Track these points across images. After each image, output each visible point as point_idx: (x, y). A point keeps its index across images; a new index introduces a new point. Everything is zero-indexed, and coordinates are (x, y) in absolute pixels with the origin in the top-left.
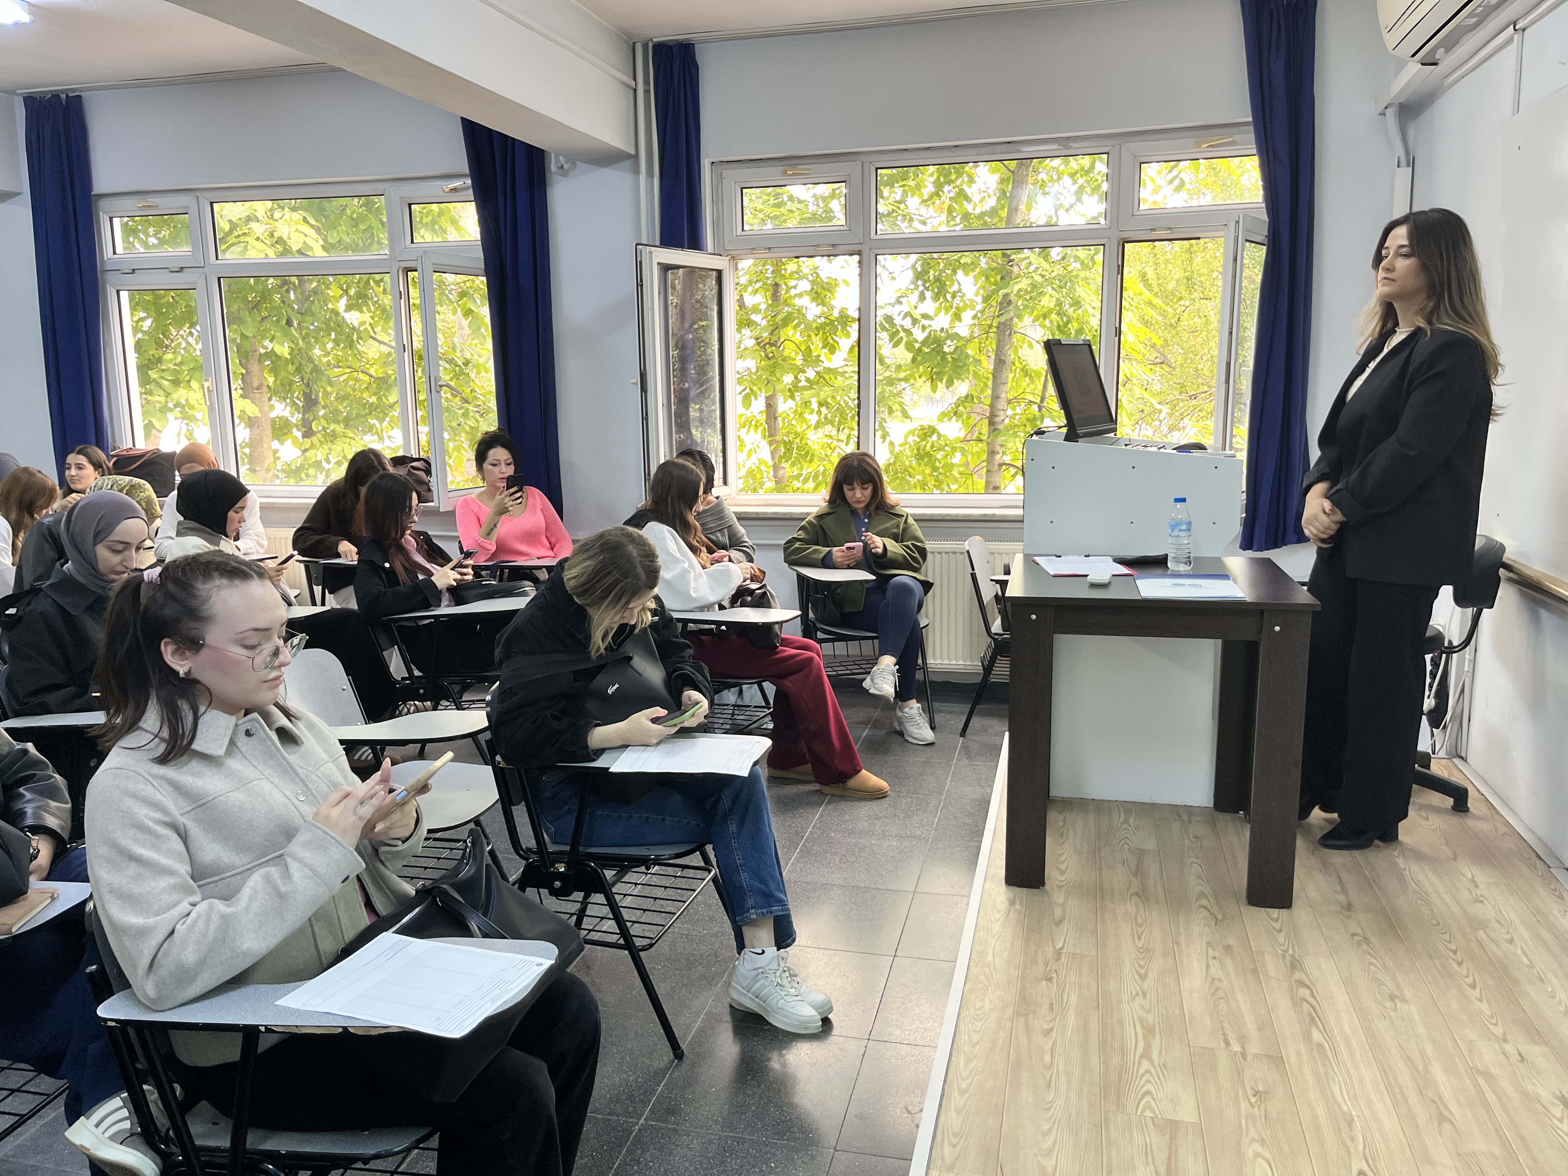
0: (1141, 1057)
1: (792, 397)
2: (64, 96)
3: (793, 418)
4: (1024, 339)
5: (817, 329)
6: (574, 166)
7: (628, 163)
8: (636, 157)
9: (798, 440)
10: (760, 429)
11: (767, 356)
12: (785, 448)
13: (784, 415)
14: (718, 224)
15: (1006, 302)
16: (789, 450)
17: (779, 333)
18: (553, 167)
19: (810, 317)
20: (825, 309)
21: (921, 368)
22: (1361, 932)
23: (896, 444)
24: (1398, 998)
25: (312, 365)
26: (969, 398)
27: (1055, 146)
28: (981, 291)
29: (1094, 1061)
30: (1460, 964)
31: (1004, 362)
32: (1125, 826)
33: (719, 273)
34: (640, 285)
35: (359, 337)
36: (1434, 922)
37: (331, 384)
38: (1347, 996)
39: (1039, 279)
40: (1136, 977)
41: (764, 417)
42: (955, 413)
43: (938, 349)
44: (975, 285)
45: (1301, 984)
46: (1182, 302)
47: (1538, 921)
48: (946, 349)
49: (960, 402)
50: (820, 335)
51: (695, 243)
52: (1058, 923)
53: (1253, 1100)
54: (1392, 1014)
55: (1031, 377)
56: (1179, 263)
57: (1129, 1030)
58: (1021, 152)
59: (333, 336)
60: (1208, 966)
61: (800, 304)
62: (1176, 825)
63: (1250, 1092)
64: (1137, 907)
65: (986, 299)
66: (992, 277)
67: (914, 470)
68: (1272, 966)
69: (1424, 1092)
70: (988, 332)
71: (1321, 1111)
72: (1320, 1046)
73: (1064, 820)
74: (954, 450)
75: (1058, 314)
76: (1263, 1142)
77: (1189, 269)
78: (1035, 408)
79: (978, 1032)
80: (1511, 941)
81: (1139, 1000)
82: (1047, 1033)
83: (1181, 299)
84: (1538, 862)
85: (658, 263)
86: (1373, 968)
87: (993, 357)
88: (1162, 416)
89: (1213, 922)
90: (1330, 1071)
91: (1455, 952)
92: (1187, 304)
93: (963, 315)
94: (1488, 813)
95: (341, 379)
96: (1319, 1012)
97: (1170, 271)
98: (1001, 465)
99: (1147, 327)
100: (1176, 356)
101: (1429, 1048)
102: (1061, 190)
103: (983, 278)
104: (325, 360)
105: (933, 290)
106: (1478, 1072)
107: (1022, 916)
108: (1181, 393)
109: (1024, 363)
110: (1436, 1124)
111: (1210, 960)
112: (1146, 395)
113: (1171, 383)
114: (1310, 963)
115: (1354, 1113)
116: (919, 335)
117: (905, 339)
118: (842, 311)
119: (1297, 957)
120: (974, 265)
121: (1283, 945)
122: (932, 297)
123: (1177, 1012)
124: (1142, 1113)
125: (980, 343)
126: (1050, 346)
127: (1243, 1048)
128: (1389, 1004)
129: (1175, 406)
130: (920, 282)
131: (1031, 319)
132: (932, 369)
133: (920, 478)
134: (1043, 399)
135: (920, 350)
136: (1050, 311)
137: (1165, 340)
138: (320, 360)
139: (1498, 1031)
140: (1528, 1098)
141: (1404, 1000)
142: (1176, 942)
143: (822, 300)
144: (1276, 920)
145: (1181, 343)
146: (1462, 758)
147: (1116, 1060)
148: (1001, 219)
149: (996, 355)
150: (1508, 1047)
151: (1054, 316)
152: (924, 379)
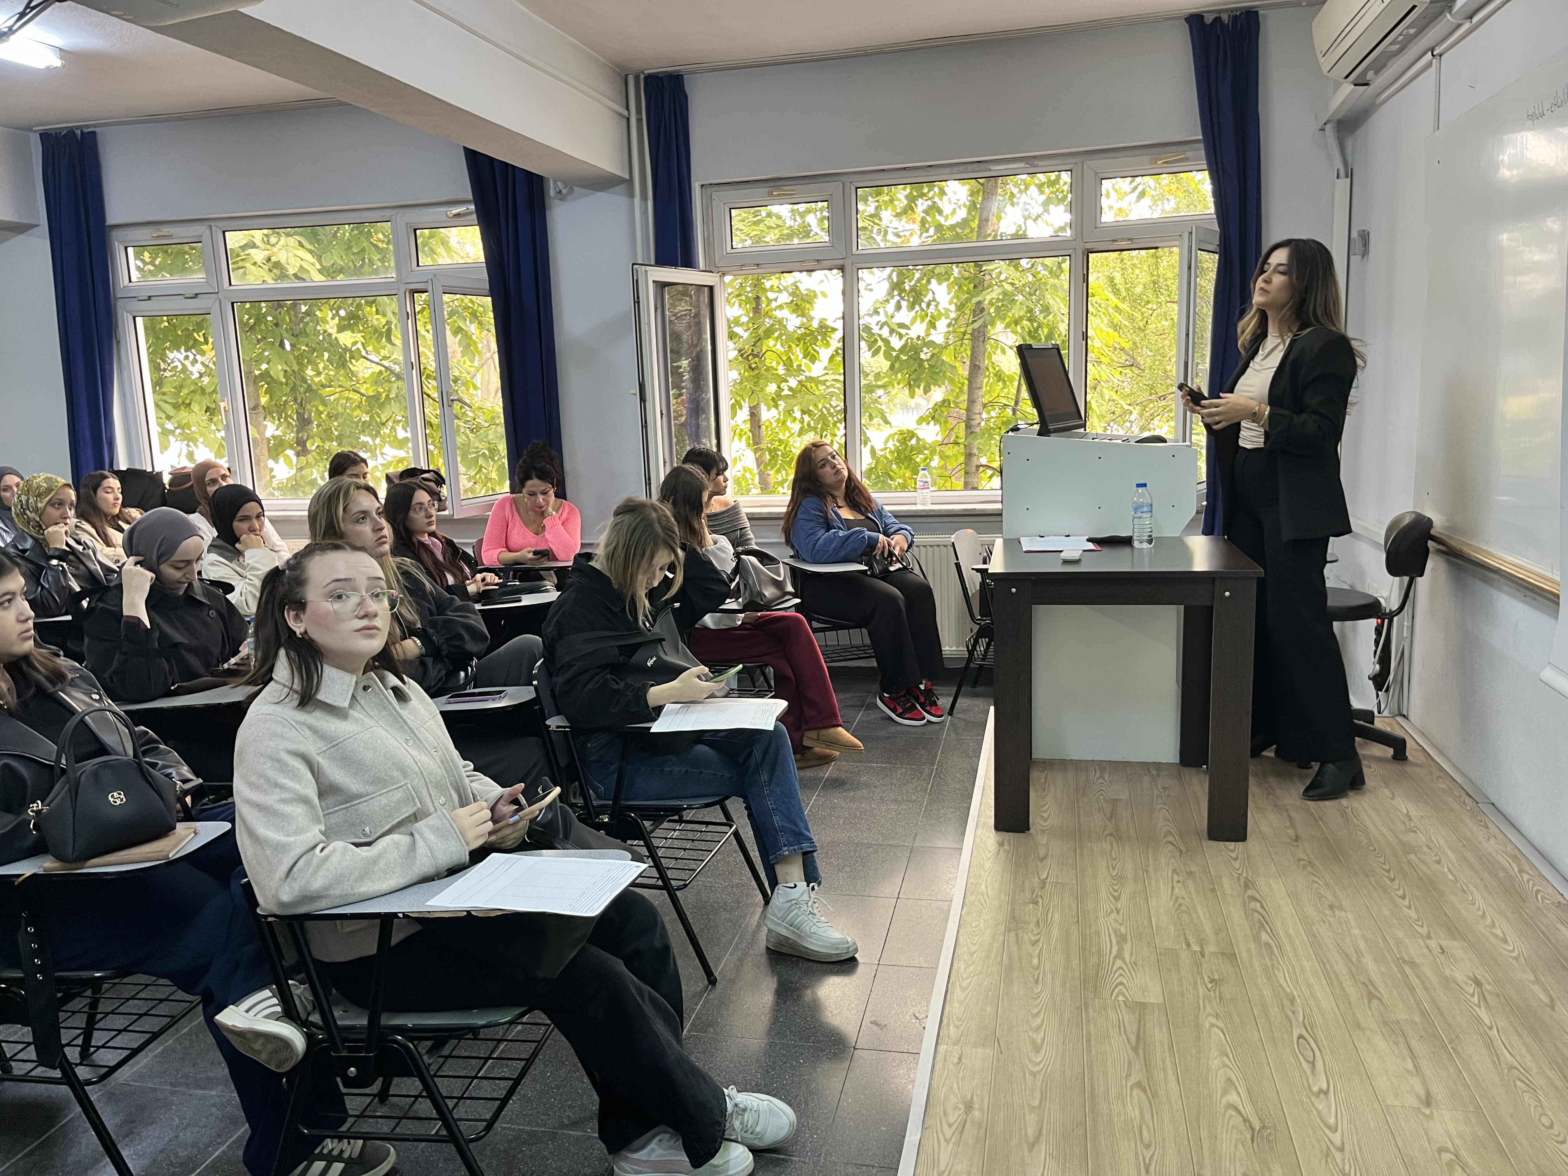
0: (1115, 958)
1: (776, 406)
2: (79, 132)
3: (777, 426)
4: (998, 345)
5: (798, 339)
6: (571, 191)
7: (621, 188)
8: (631, 180)
9: (782, 448)
10: (744, 437)
11: (750, 367)
12: (770, 454)
13: (767, 423)
14: (708, 243)
15: (979, 309)
16: (774, 457)
17: (762, 344)
18: (552, 192)
19: (790, 328)
20: (805, 320)
21: (899, 376)
22: (1306, 858)
23: (877, 448)
24: (1336, 907)
25: (306, 386)
26: (945, 402)
27: (1022, 165)
28: (955, 301)
29: (1075, 962)
30: (1392, 880)
31: (979, 367)
32: (1101, 781)
33: (711, 288)
34: (637, 302)
35: (352, 357)
36: (1371, 848)
37: (324, 403)
38: (1291, 907)
39: (1009, 288)
40: (1111, 898)
41: (748, 426)
42: (933, 418)
43: (916, 358)
44: (949, 294)
45: (1253, 898)
46: (1150, 306)
47: (1464, 846)
48: (923, 356)
49: (937, 407)
50: (801, 346)
51: (688, 262)
52: (1042, 860)
53: (1210, 986)
54: (1331, 920)
55: (1004, 382)
56: (1145, 267)
57: (1105, 938)
58: (990, 170)
59: (326, 355)
60: (1173, 888)
61: (780, 317)
62: (1146, 779)
63: (1206, 979)
64: (1111, 844)
65: (960, 308)
66: (965, 286)
67: (895, 473)
68: (1228, 885)
69: (1357, 977)
70: (963, 339)
71: (1267, 992)
72: (1267, 945)
73: (1046, 778)
74: (933, 453)
75: (1030, 320)
76: (1217, 1016)
77: (1155, 273)
78: (1009, 411)
79: (975, 944)
80: (1439, 862)
81: (1113, 916)
82: (1034, 943)
83: (1148, 302)
84: (1467, 799)
85: (654, 281)
86: (1315, 885)
87: (968, 363)
88: (1133, 418)
89: (1178, 855)
90: (1275, 962)
91: (1388, 871)
92: (1155, 307)
93: (937, 324)
94: (1424, 760)
95: (332, 398)
96: (1268, 919)
97: (1137, 276)
98: (978, 467)
99: (1116, 330)
100: (1145, 358)
101: (1362, 945)
102: (1029, 201)
103: (956, 288)
104: (317, 379)
105: (908, 300)
106: (1404, 961)
107: (1010, 854)
108: (1151, 394)
109: (997, 369)
110: (1366, 1001)
111: (1175, 884)
112: (1115, 397)
113: (1141, 385)
114: (1261, 883)
115: (1295, 993)
116: (896, 343)
117: (883, 348)
118: (821, 322)
119: (1250, 878)
120: (948, 275)
121: (1238, 870)
122: (907, 307)
123: (1146, 923)
124: (1116, 997)
125: (955, 349)
126: (1023, 351)
127: (1202, 948)
128: (1328, 912)
129: (1145, 407)
130: (896, 293)
131: (1003, 326)
132: (910, 375)
133: (901, 481)
134: (1017, 403)
135: (897, 357)
136: (1021, 318)
137: (1134, 343)
138: (312, 380)
139: (1424, 931)
140: (1447, 982)
141: (1341, 908)
142: (1146, 871)
143: (802, 312)
144: (1233, 851)
145: (1149, 346)
146: (1404, 716)
147: (1094, 960)
148: (972, 230)
149: (971, 360)
150: (1432, 943)
151: (1025, 323)
152: (902, 385)
